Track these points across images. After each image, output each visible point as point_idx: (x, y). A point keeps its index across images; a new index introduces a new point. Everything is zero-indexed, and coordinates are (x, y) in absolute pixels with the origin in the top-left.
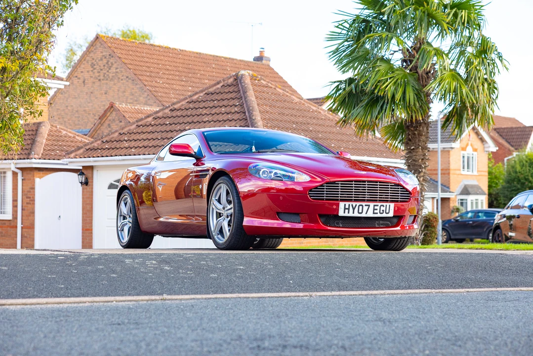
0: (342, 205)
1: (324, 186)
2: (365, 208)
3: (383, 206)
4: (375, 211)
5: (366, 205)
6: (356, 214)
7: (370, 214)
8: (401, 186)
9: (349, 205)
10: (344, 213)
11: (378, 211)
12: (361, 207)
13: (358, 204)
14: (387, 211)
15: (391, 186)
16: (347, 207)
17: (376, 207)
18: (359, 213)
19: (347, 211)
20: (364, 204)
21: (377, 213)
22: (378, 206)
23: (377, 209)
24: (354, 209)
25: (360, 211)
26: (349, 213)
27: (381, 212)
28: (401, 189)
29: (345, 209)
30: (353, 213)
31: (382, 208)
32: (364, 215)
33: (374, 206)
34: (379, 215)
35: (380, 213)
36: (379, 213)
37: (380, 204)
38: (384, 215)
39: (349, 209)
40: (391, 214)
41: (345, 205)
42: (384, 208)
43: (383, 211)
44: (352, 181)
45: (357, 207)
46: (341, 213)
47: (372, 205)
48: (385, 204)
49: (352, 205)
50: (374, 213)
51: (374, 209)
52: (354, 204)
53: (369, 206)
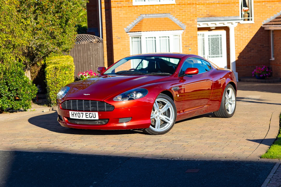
0: (70, 113)
2: (81, 115)
4: (87, 116)
6: (77, 118)
7: (84, 118)
9: (74, 113)
11: (88, 116)
12: (79, 114)
14: (94, 117)
15: (98, 102)
17: (87, 114)
20: (80, 112)
21: (88, 118)
22: (88, 113)
23: (87, 115)
24: (76, 115)
25: (79, 116)
26: (74, 117)
27: (90, 117)
31: (90, 115)
32: (81, 118)
33: (86, 113)
34: (89, 119)
38: (93, 119)
39: (73, 115)
40: (97, 118)
41: (72, 113)
42: (92, 115)
43: (91, 116)
46: (71, 117)
47: (84, 113)
48: (92, 113)
51: (86, 115)
52: (76, 112)
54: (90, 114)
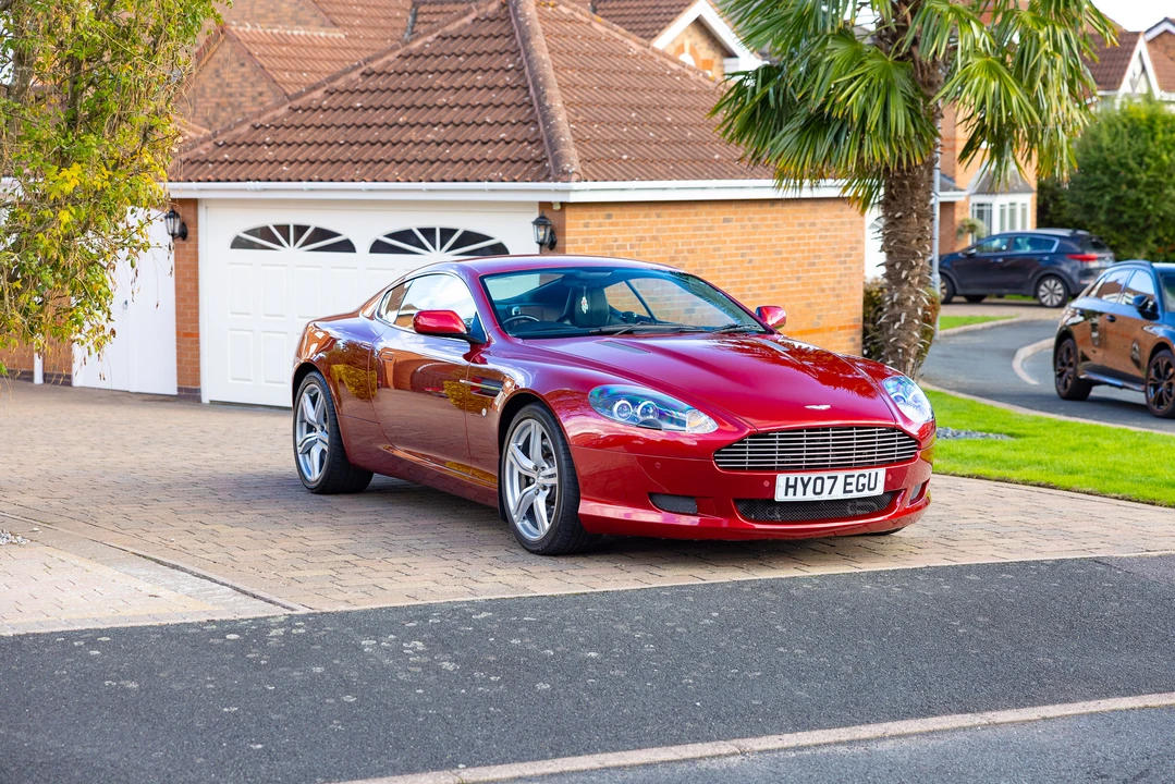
0: (781, 479)
1: (745, 442)
2: (829, 483)
3: (864, 476)
4: (848, 488)
5: (829, 478)
6: (810, 497)
7: (838, 494)
8: (900, 429)
9: (796, 479)
10: (786, 494)
11: (853, 487)
12: (819, 482)
13: (814, 475)
14: (872, 486)
15: (879, 432)
16: (792, 483)
17: (849, 480)
18: (815, 493)
19: (791, 491)
20: (825, 475)
21: (851, 491)
22: (853, 476)
23: (851, 484)
24: (805, 486)
25: (818, 490)
26: (795, 494)
27: (860, 487)
28: (899, 436)
29: (788, 486)
30: (804, 494)
31: (862, 480)
32: (825, 497)
33: (846, 477)
34: (855, 495)
35: (858, 490)
36: (855, 491)
37: (857, 473)
38: (866, 493)
39: (795, 487)
40: (879, 491)
41: (788, 479)
42: (865, 481)
43: (863, 485)
44: (801, 430)
45: (812, 482)
46: (780, 495)
47: (841, 475)
48: (866, 472)
49: (802, 479)
50: (845, 491)
51: (846, 484)
52: (806, 477)
53: (836, 478)
54: (861, 478)
